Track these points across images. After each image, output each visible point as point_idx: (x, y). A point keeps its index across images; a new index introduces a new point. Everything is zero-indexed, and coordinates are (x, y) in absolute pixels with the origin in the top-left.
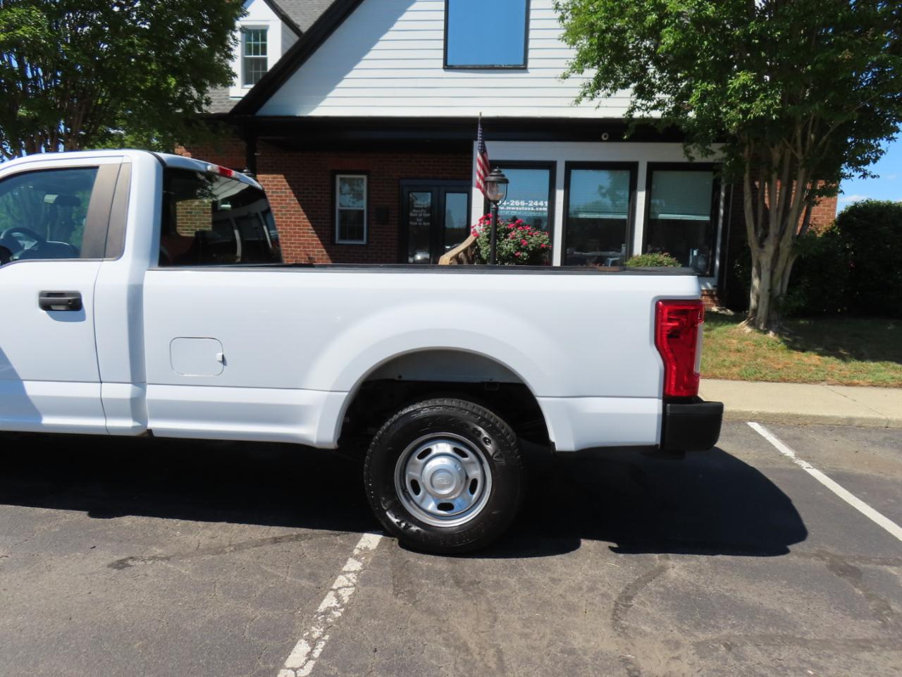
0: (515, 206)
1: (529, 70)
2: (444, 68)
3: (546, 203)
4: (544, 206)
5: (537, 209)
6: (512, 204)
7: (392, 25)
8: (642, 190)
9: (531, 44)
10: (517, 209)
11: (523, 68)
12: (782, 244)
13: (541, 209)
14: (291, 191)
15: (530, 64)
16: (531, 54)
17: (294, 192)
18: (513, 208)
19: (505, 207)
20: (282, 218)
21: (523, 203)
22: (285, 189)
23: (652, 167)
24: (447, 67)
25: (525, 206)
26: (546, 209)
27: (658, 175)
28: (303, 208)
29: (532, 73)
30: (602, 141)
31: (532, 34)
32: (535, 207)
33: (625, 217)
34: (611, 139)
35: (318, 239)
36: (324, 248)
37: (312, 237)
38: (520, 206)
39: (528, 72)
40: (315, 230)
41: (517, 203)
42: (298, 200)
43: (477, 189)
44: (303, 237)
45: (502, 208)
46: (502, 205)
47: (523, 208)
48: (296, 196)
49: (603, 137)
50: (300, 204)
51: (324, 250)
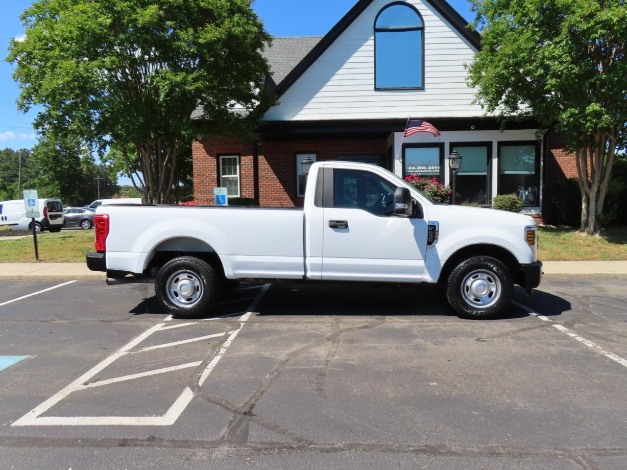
0: (421, 170)
1: (426, 90)
2: (375, 90)
3: (439, 167)
4: (437, 169)
5: (433, 171)
6: (418, 169)
7: (343, 65)
8: (495, 158)
9: (426, 75)
10: (422, 171)
11: (422, 88)
12: (601, 186)
13: (435, 171)
14: (269, 166)
15: (426, 86)
16: (426, 81)
17: (271, 166)
18: (419, 171)
19: (415, 170)
20: (263, 182)
21: (425, 168)
22: (265, 164)
23: (501, 144)
24: (376, 89)
25: (426, 170)
26: (438, 171)
27: (503, 148)
28: (276, 175)
29: (427, 91)
30: (471, 130)
31: (426, 69)
32: (432, 170)
33: (486, 173)
34: (477, 129)
35: (287, 194)
36: (291, 200)
37: (283, 193)
38: (423, 170)
39: (425, 91)
40: (285, 189)
41: (421, 168)
42: (274, 171)
43: (398, 161)
44: (277, 193)
45: (412, 171)
46: (412, 170)
47: (425, 171)
48: (272, 169)
49: (472, 128)
50: (275, 173)
51: (291, 201)
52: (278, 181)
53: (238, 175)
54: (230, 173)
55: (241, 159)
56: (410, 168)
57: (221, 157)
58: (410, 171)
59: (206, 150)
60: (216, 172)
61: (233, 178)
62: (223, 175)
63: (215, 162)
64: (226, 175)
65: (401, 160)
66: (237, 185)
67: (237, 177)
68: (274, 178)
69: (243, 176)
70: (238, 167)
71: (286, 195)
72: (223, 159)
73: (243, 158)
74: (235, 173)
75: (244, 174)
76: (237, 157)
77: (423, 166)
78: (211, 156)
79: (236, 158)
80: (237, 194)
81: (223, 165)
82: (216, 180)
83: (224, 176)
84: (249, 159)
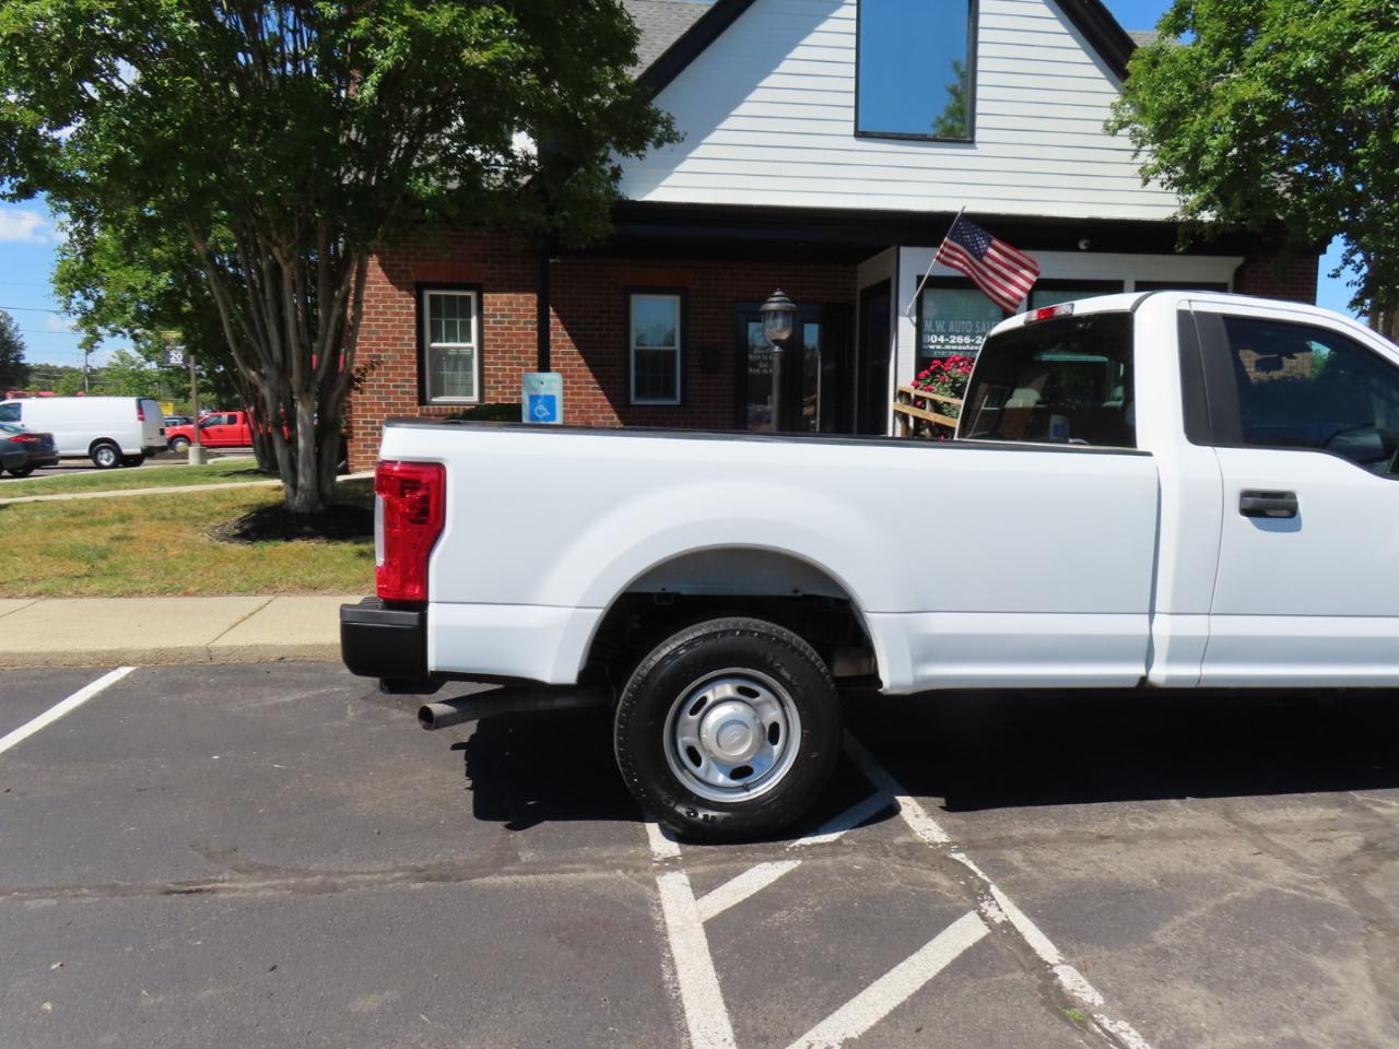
0: (957, 344)
1: (978, 145)
2: (856, 136)
6: (952, 341)
9: (981, 107)
10: (960, 348)
11: (969, 140)
14: (557, 320)
15: (979, 135)
16: (980, 121)
18: (954, 347)
19: (943, 345)
21: (967, 340)
24: (859, 133)
25: (972, 344)
28: (578, 347)
29: (981, 148)
30: (1078, 250)
31: (980, 92)
34: (1091, 249)
35: (604, 397)
36: (616, 412)
37: (595, 394)
38: (964, 344)
39: (976, 149)
40: (599, 383)
41: (960, 339)
42: (570, 335)
43: (907, 319)
44: (578, 394)
45: (939, 347)
46: (938, 343)
47: (968, 347)
48: (567, 329)
49: (1082, 245)
50: (573, 340)
51: (615, 415)
52: (582, 361)
53: (474, 343)
54: (451, 337)
55: (484, 301)
56: (933, 339)
57: (427, 294)
58: (932, 347)
59: (385, 271)
60: (413, 331)
61: (458, 349)
62: (433, 341)
63: (413, 306)
64: (441, 341)
65: (914, 319)
66: (471, 370)
67: (472, 349)
68: (572, 353)
69: (489, 346)
70: (474, 321)
71: (602, 400)
72: (432, 297)
73: (488, 297)
74: (466, 337)
75: (492, 340)
76: (473, 295)
77: (964, 335)
78: (400, 289)
79: (469, 297)
80: (469, 393)
81: (432, 316)
82: (414, 355)
83: (434, 345)
84: (505, 300)
